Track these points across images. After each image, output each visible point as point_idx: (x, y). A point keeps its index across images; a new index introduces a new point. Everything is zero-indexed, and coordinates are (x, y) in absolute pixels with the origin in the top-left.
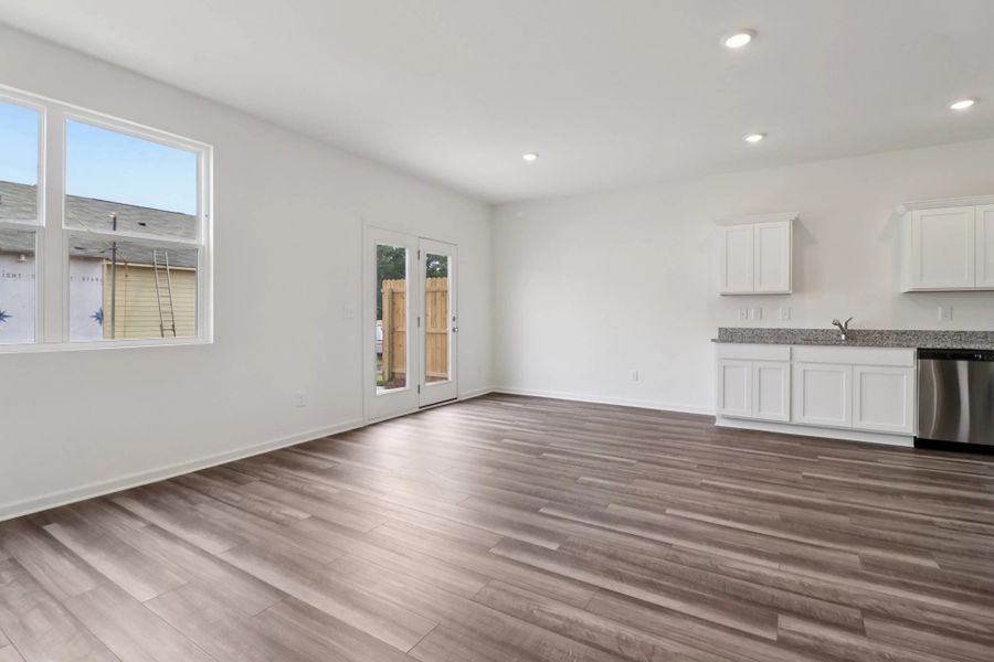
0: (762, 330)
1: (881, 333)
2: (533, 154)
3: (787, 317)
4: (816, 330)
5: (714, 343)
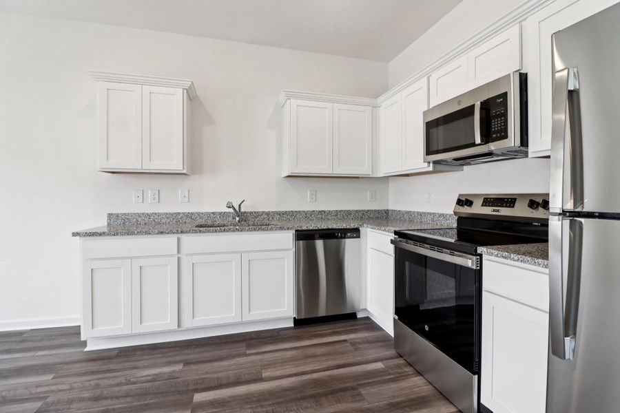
0: (159, 215)
1: (268, 214)
3: (186, 199)
4: (213, 213)
5: (77, 238)
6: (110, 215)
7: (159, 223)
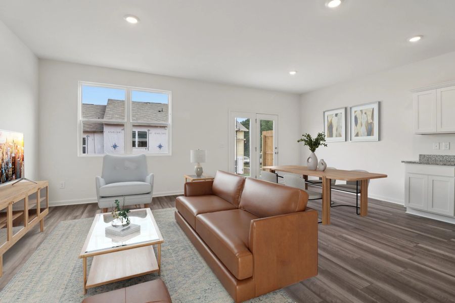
0: (449, 156)
2: (294, 71)
5: (403, 163)
6: (420, 155)
7: (449, 161)
